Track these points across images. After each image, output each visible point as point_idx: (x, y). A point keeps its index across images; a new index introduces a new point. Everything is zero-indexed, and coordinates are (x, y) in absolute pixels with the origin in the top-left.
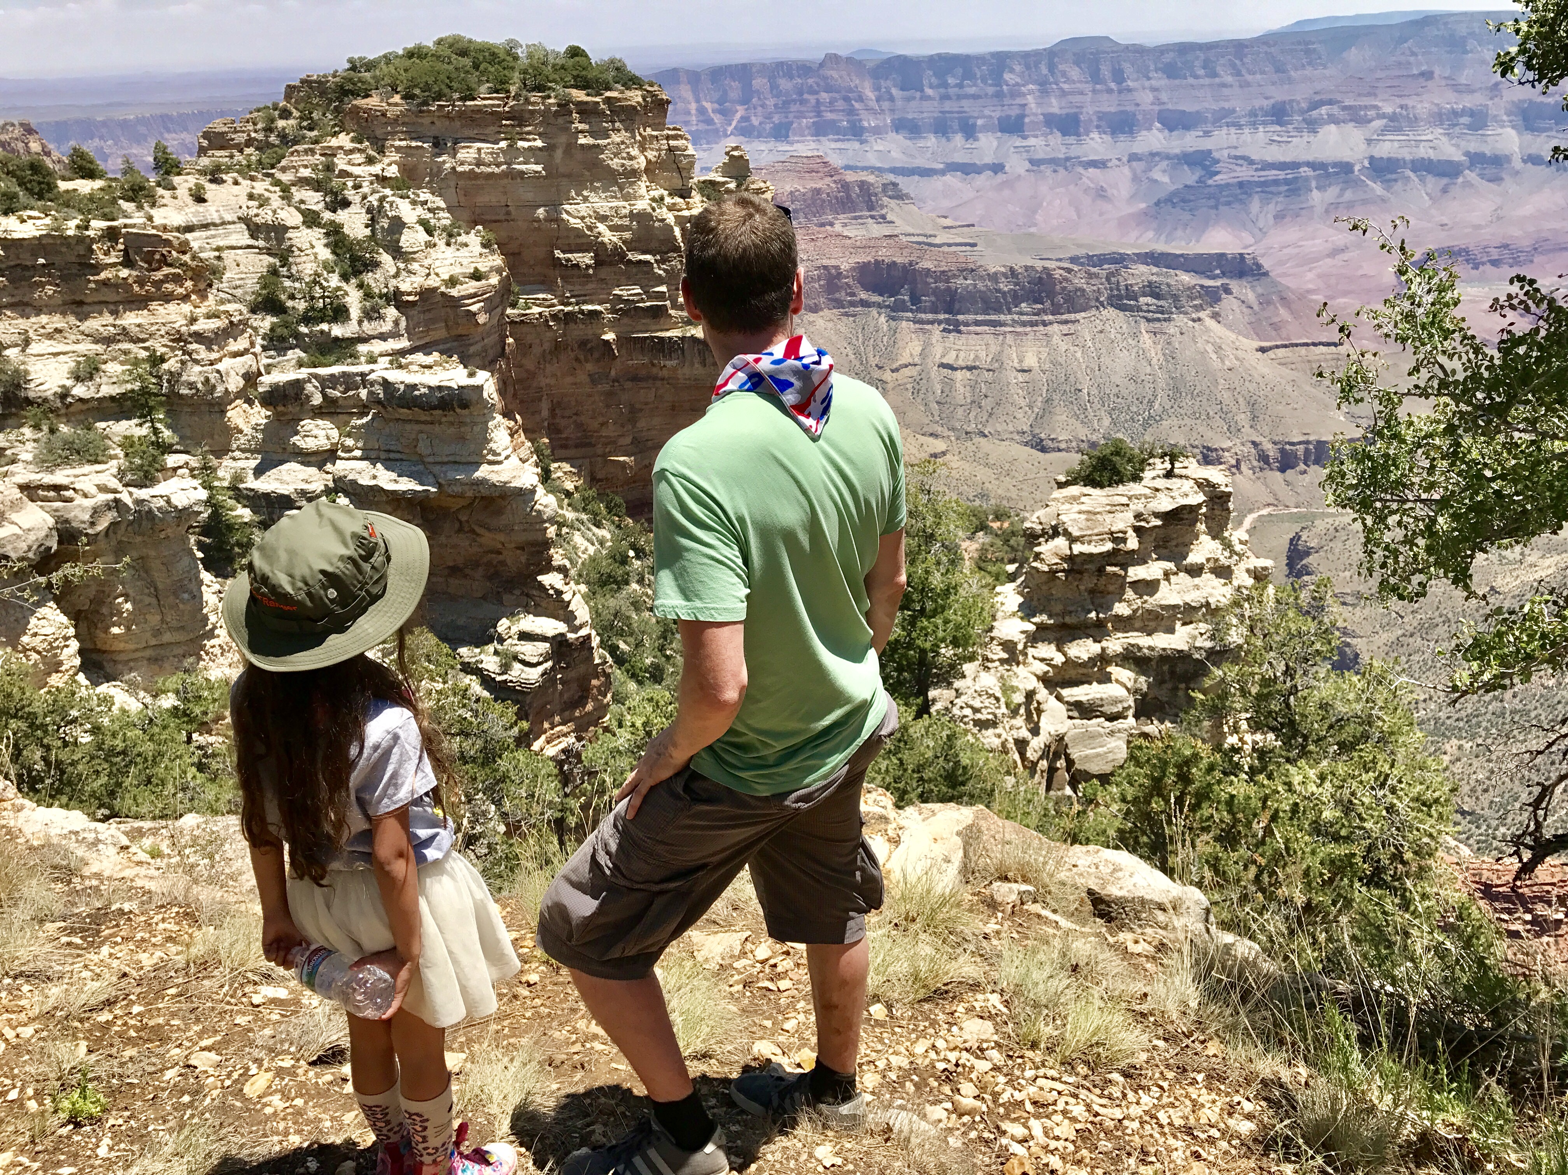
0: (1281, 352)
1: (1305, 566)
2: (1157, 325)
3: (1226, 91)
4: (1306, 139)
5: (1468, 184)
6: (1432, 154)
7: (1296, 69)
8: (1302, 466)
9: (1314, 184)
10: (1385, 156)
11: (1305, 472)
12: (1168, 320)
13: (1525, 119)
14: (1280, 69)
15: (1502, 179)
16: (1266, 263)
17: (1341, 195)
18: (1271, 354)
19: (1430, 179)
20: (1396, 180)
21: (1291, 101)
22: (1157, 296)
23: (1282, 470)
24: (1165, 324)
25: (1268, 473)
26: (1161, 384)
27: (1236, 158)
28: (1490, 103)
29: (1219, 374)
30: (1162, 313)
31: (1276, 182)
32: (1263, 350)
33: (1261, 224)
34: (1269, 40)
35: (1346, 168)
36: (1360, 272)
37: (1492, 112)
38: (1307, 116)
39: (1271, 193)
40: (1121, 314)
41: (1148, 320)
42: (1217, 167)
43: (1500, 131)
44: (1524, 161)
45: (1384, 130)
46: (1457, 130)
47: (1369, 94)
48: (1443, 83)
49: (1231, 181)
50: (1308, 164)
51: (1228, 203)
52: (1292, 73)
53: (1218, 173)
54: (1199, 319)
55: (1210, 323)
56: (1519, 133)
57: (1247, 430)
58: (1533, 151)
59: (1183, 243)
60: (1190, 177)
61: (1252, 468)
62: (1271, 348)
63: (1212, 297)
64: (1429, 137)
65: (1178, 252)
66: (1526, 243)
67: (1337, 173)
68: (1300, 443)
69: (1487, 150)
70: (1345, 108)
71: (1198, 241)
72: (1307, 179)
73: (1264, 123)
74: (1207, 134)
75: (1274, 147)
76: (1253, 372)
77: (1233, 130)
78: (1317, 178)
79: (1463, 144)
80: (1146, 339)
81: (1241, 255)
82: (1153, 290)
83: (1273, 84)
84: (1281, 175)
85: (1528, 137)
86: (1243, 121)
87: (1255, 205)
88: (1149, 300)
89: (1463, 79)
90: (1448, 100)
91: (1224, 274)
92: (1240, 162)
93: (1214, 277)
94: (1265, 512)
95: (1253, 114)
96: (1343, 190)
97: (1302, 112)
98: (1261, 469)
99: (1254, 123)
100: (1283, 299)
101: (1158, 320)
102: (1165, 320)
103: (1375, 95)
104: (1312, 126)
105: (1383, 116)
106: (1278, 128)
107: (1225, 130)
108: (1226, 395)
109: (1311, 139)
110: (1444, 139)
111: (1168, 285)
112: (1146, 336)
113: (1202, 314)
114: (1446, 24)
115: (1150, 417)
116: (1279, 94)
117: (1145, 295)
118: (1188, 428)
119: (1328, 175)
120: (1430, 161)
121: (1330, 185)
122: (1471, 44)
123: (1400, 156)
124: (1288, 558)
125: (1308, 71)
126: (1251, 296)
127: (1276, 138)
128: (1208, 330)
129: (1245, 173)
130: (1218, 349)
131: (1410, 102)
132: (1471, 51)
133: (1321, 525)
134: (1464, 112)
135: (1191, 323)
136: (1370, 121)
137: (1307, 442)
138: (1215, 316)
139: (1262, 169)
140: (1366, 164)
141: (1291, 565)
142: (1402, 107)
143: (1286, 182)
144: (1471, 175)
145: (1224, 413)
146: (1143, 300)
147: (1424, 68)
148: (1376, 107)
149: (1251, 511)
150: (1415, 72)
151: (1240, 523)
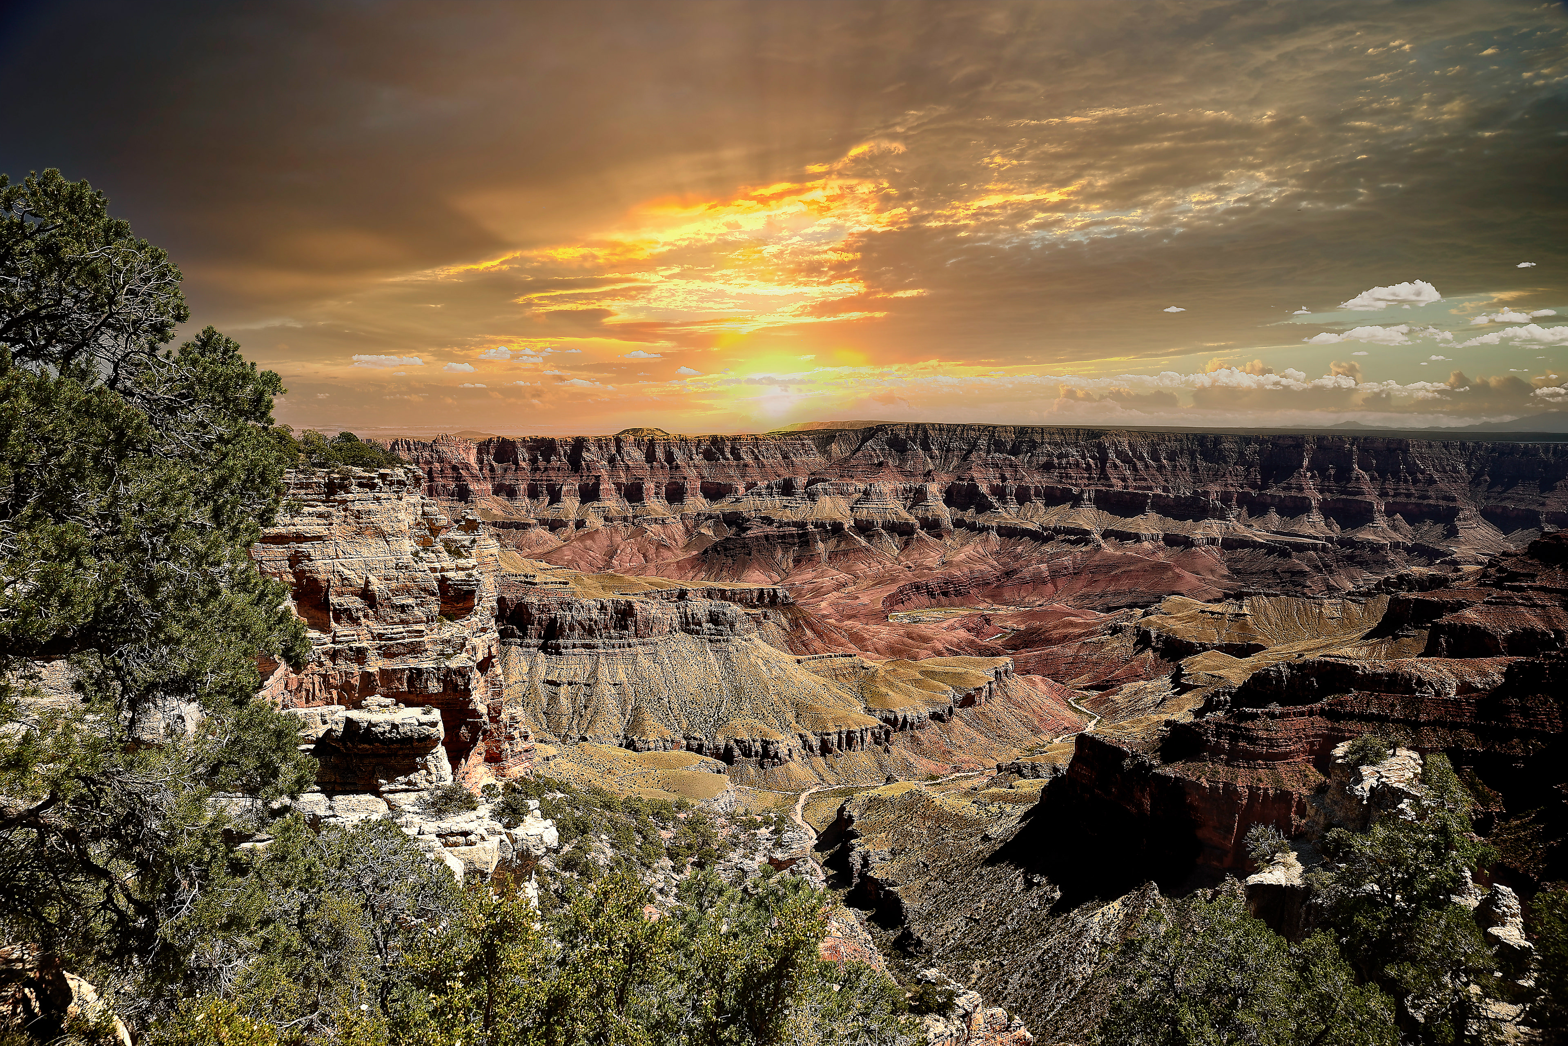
2: (719, 644)
4: (809, 505)
5: (921, 539)
6: (895, 518)
8: (838, 751)
9: (818, 537)
10: (864, 518)
11: (840, 755)
12: (727, 640)
15: (941, 536)
17: (838, 546)
19: (897, 536)
20: (874, 536)
22: (717, 622)
23: (824, 755)
24: (724, 644)
25: (813, 758)
26: (725, 691)
27: (762, 517)
29: (769, 682)
30: (722, 635)
31: (791, 536)
32: (800, 662)
33: (784, 565)
35: (839, 526)
36: (858, 602)
38: (807, 489)
39: (788, 543)
40: (689, 637)
41: (711, 641)
42: (748, 524)
43: (935, 503)
44: (953, 524)
46: (908, 501)
47: (849, 477)
48: (895, 470)
49: (759, 535)
50: (813, 523)
51: (759, 552)
52: (795, 460)
53: (749, 529)
54: (750, 639)
55: (759, 642)
56: (950, 507)
57: (794, 725)
58: (958, 518)
59: (730, 582)
61: (801, 755)
62: (806, 660)
63: (756, 622)
64: (892, 507)
66: (963, 580)
67: (833, 530)
68: (834, 733)
69: (930, 516)
70: (833, 485)
71: (740, 580)
72: (813, 533)
73: (778, 494)
74: (738, 500)
75: (787, 511)
76: (794, 679)
77: (756, 499)
78: (820, 533)
79: (913, 512)
80: (711, 656)
81: (773, 590)
82: (712, 617)
84: (794, 530)
85: (954, 508)
86: (763, 493)
87: (778, 553)
88: (710, 625)
89: (908, 466)
91: (762, 604)
92: (764, 520)
93: (756, 607)
94: (813, 790)
95: (770, 486)
96: (839, 542)
97: (805, 487)
98: (808, 756)
99: (772, 493)
100: (808, 622)
101: (719, 640)
102: (724, 640)
103: (854, 478)
104: (812, 496)
105: (859, 491)
106: (788, 497)
107: (749, 499)
108: (776, 698)
109: (813, 505)
110: (902, 508)
111: (725, 613)
112: (711, 653)
113: (752, 636)
115: (719, 718)
116: (786, 474)
117: (706, 621)
118: (749, 725)
119: (827, 531)
120: (894, 522)
121: (829, 538)
122: (909, 444)
123: (874, 519)
126: (783, 620)
127: (787, 504)
128: (757, 647)
129: (769, 529)
130: (767, 662)
131: (875, 482)
132: (910, 450)
133: (860, 797)
134: (911, 490)
135: (744, 642)
136: (852, 495)
137: (840, 732)
138: (762, 636)
139: (780, 526)
140: (852, 523)
143: (799, 535)
144: (922, 533)
145: (776, 712)
146: (705, 625)
147: (881, 459)
148: (853, 485)
149: (803, 790)
150: (876, 461)
151: (797, 801)
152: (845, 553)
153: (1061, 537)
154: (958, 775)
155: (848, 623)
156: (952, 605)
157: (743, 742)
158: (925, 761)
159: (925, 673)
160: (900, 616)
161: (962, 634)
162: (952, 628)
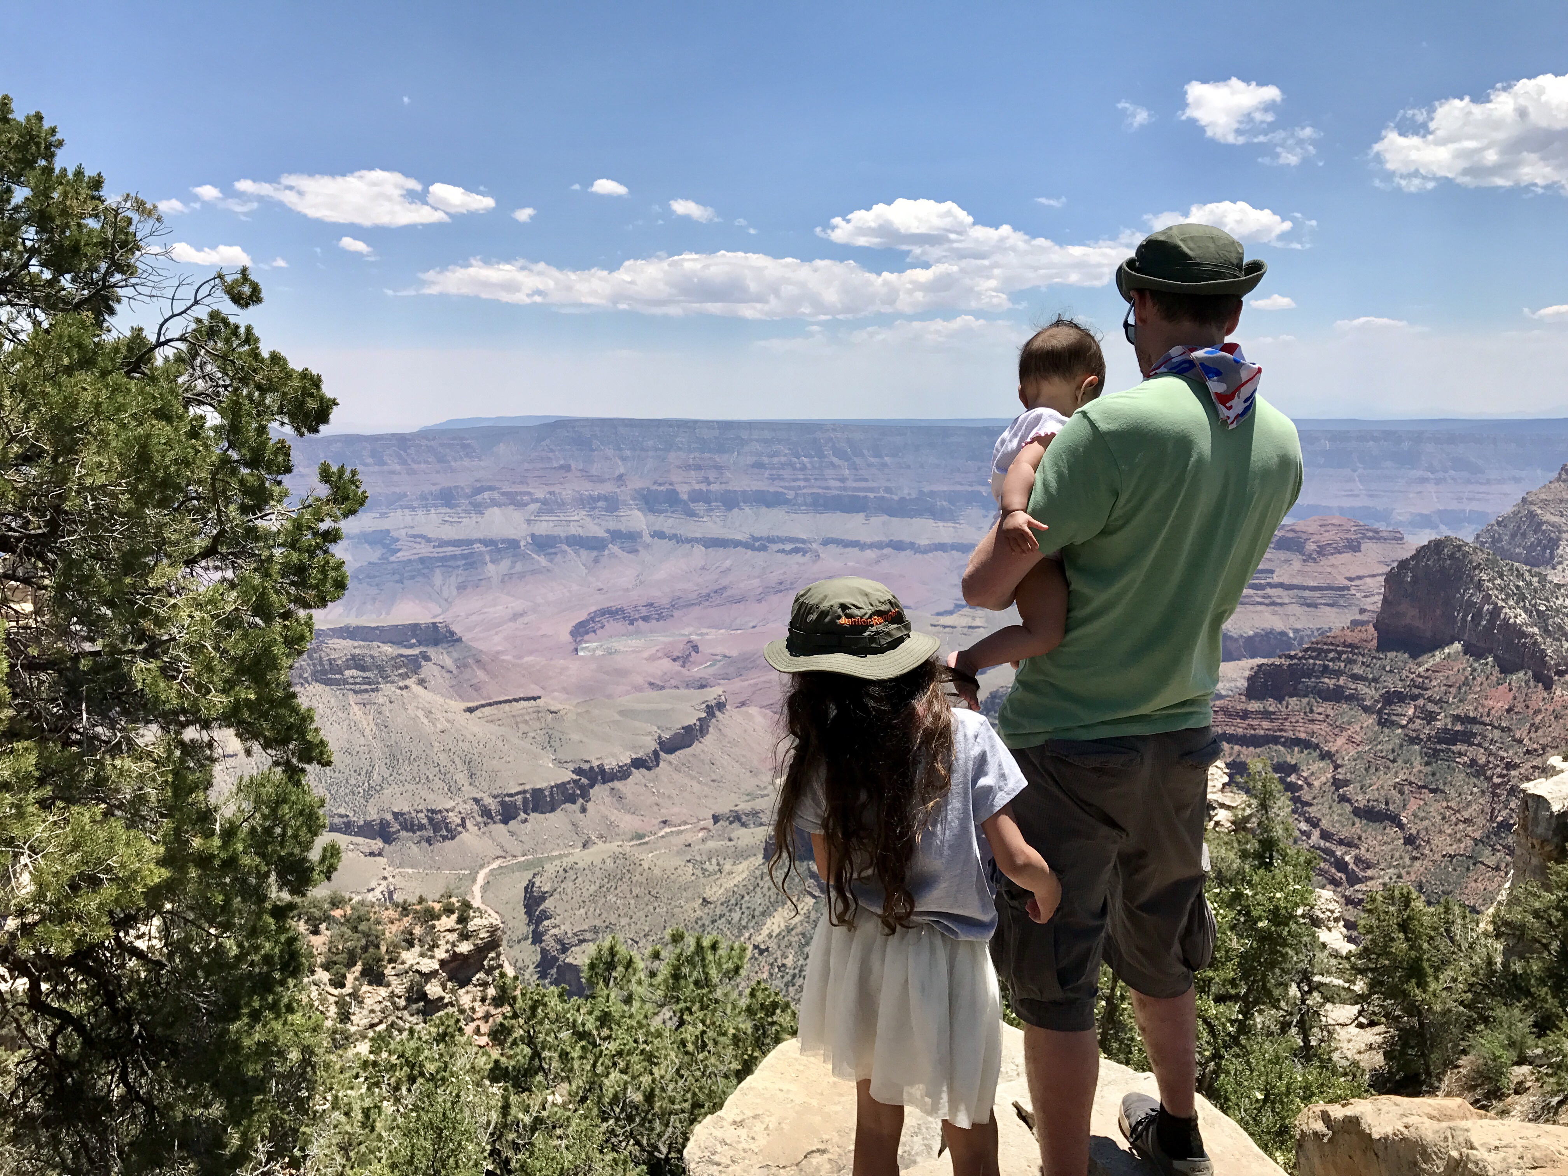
0: (487, 710)
1: (544, 912)
2: (366, 696)
3: (395, 478)
4: (474, 519)
5: (613, 555)
6: (581, 532)
7: (455, 460)
8: (523, 816)
9: (488, 558)
10: (544, 534)
11: (526, 820)
12: (376, 690)
13: (647, 503)
14: (441, 460)
15: (637, 551)
16: (456, 629)
17: (513, 567)
18: (478, 713)
19: (584, 553)
20: (555, 553)
21: (456, 487)
22: (363, 669)
23: (505, 821)
24: (373, 695)
25: (492, 827)
26: (377, 753)
27: (415, 536)
28: (618, 490)
29: (433, 738)
30: (369, 684)
31: (454, 557)
32: (470, 710)
33: (446, 594)
34: (426, 434)
35: (513, 544)
36: (540, 633)
37: (621, 498)
38: (472, 500)
39: (450, 567)
40: (327, 688)
41: (356, 692)
42: (398, 545)
43: (629, 513)
44: (652, 536)
45: (539, 513)
46: (597, 512)
47: (521, 483)
48: (579, 474)
49: (413, 557)
50: (480, 541)
51: (413, 577)
52: (453, 463)
53: (400, 550)
54: (406, 687)
55: (417, 689)
56: (645, 515)
57: (466, 788)
58: (657, 528)
59: (374, 616)
60: (374, 555)
61: (477, 824)
62: (477, 708)
63: (414, 665)
64: (576, 518)
65: (373, 625)
66: (665, 602)
67: (507, 548)
68: (517, 794)
69: (623, 528)
70: (503, 494)
71: (388, 614)
72: (481, 554)
73: (435, 506)
74: (383, 515)
75: (447, 527)
76: (465, 732)
77: (407, 511)
78: (490, 552)
79: (603, 523)
80: (357, 711)
81: (434, 624)
82: (356, 662)
83: (438, 472)
84: (457, 551)
85: (651, 517)
86: (415, 504)
87: (438, 578)
88: (354, 672)
89: (594, 470)
90: (588, 489)
91: (420, 643)
92: (418, 540)
93: (412, 646)
94: (495, 865)
95: (423, 497)
96: (514, 563)
97: (468, 497)
98: (486, 824)
99: (426, 506)
100: (478, 661)
101: (366, 691)
102: (373, 690)
103: (527, 484)
104: (479, 508)
105: (536, 501)
106: (449, 510)
107: (399, 512)
108: (443, 756)
109: (479, 520)
110: (588, 519)
111: (372, 657)
112: (356, 708)
113: (408, 682)
114: (574, 427)
115: (371, 787)
116: (445, 481)
117: (349, 668)
118: (410, 794)
119: (499, 551)
120: (581, 537)
121: (502, 559)
122: (596, 443)
123: (556, 534)
124: (525, 906)
125: (466, 462)
126: (448, 662)
127: (447, 518)
128: (415, 696)
129: (425, 550)
130: (429, 713)
131: (557, 489)
132: (596, 450)
133: (551, 869)
134: (600, 498)
135: (398, 692)
136: (526, 505)
137: (525, 792)
138: (422, 682)
139: (439, 546)
140: (529, 540)
141: (529, 912)
142: (550, 493)
143: (464, 557)
144: (614, 548)
145: (443, 775)
146: (348, 673)
147: (562, 462)
148: (529, 493)
149: (482, 867)
150: (555, 465)
151: (474, 880)
152: (522, 576)
153: (775, 547)
154: (668, 830)
155: (528, 659)
156: (652, 631)
157: (402, 814)
158: (628, 817)
159: (622, 713)
160: (591, 646)
161: (666, 664)
162: (652, 658)
